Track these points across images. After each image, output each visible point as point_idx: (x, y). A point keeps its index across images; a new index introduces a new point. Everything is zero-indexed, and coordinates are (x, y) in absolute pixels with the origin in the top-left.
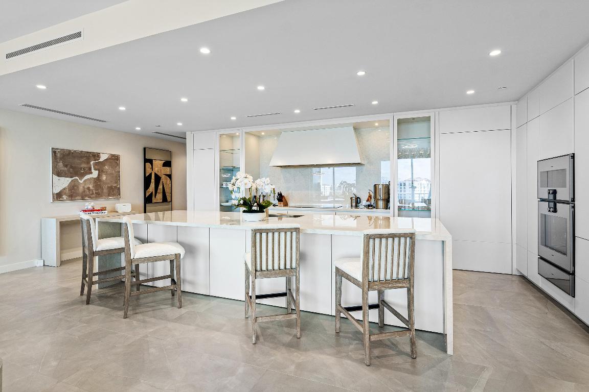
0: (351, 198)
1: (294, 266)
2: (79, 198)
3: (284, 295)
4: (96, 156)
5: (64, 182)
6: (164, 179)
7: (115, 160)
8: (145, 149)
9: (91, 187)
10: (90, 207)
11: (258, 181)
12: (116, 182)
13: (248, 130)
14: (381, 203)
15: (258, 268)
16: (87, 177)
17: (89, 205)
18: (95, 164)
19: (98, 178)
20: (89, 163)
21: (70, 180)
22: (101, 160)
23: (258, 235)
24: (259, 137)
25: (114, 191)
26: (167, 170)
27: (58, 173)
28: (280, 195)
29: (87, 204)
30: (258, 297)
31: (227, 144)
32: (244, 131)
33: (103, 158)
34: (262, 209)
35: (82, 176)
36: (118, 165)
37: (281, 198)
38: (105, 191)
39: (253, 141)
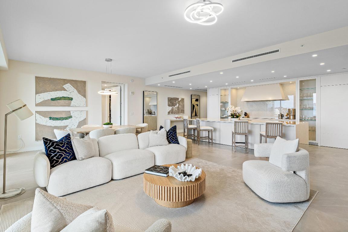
0: (279, 115)
1: (247, 133)
2: (174, 113)
3: (245, 143)
4: (178, 99)
5: (170, 108)
6: (196, 106)
7: (183, 100)
8: (191, 95)
9: (177, 109)
10: (177, 117)
11: (236, 108)
12: (183, 108)
13: (233, 87)
14: (292, 117)
15: (236, 132)
16: (176, 106)
17: (177, 116)
18: (178, 102)
19: (178, 107)
20: (176, 101)
21: (171, 107)
22: (179, 100)
23: (236, 123)
24: (237, 89)
25: (183, 111)
26: (197, 103)
27: (169, 106)
28: (246, 113)
29: (176, 115)
30: (236, 143)
31: (223, 93)
32: (231, 87)
33: (180, 99)
34: (237, 117)
35: (174, 106)
36: (184, 102)
37: (246, 114)
38: (180, 111)
39: (234, 91)
